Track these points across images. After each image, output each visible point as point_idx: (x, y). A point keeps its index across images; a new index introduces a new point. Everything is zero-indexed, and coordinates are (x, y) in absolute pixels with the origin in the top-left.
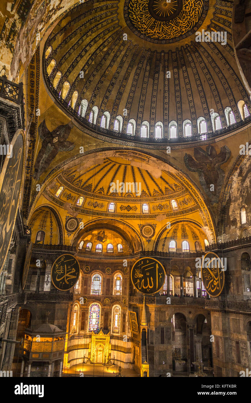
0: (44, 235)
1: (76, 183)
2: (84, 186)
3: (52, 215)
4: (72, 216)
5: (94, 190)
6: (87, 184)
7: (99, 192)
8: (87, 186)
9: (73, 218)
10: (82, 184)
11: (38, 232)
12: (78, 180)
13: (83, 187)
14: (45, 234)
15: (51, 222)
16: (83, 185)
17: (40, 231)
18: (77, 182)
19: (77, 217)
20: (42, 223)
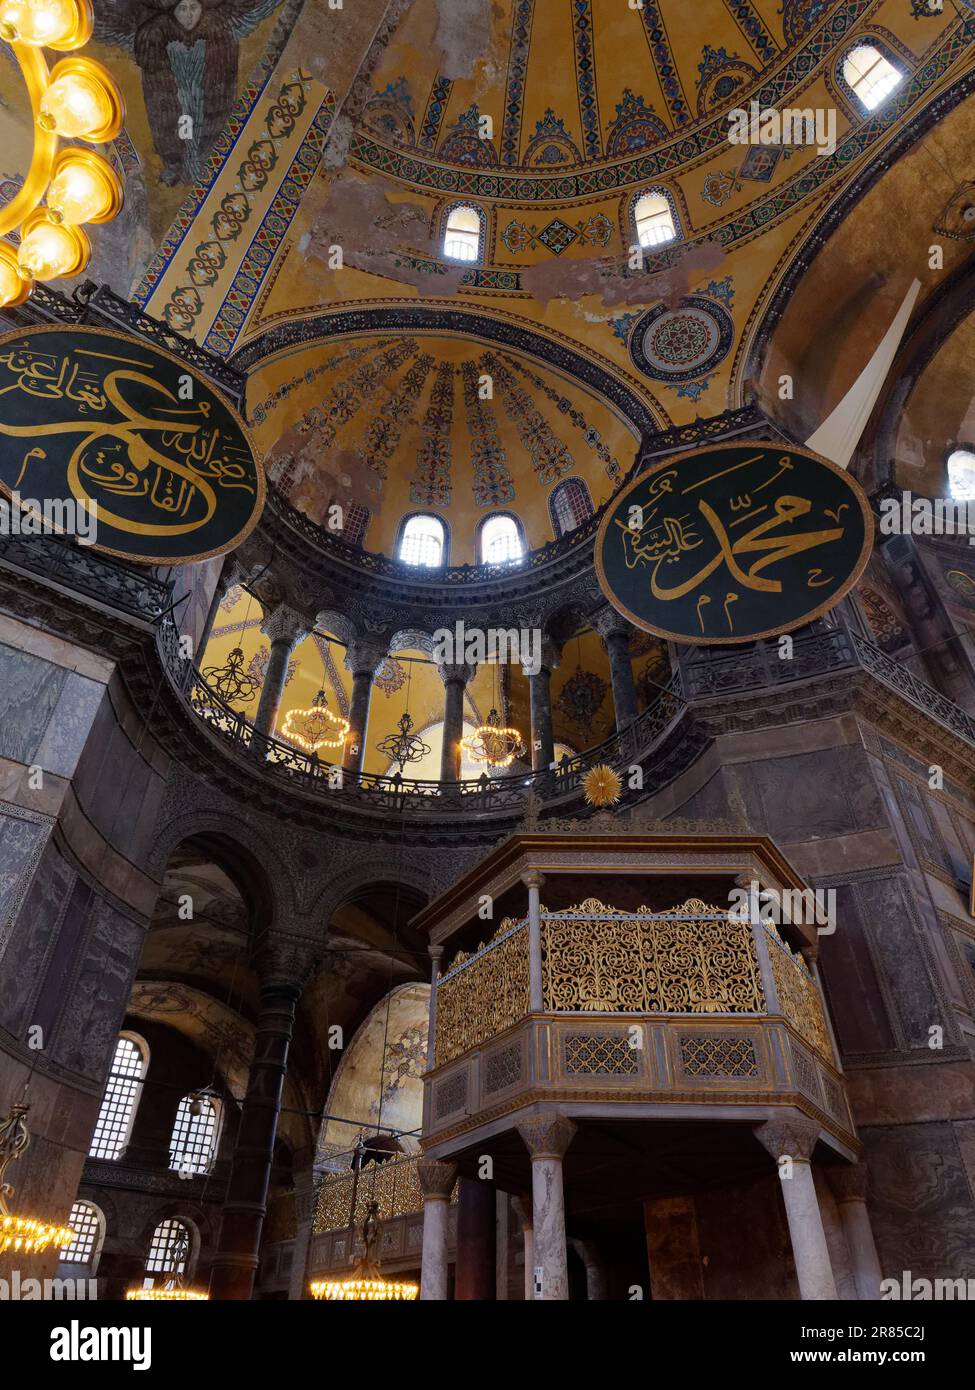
0: (585, 491)
1: (538, 152)
2: (604, 135)
3: (527, 366)
4: (652, 306)
5: (677, 105)
6: (607, 115)
7: (710, 93)
8: (618, 126)
9: (665, 310)
10: (578, 135)
11: (552, 502)
12: (528, 129)
13: (602, 148)
14: (583, 486)
15: (564, 405)
16: (592, 138)
17: (557, 490)
18: (535, 141)
19: (691, 293)
20: (536, 445)
